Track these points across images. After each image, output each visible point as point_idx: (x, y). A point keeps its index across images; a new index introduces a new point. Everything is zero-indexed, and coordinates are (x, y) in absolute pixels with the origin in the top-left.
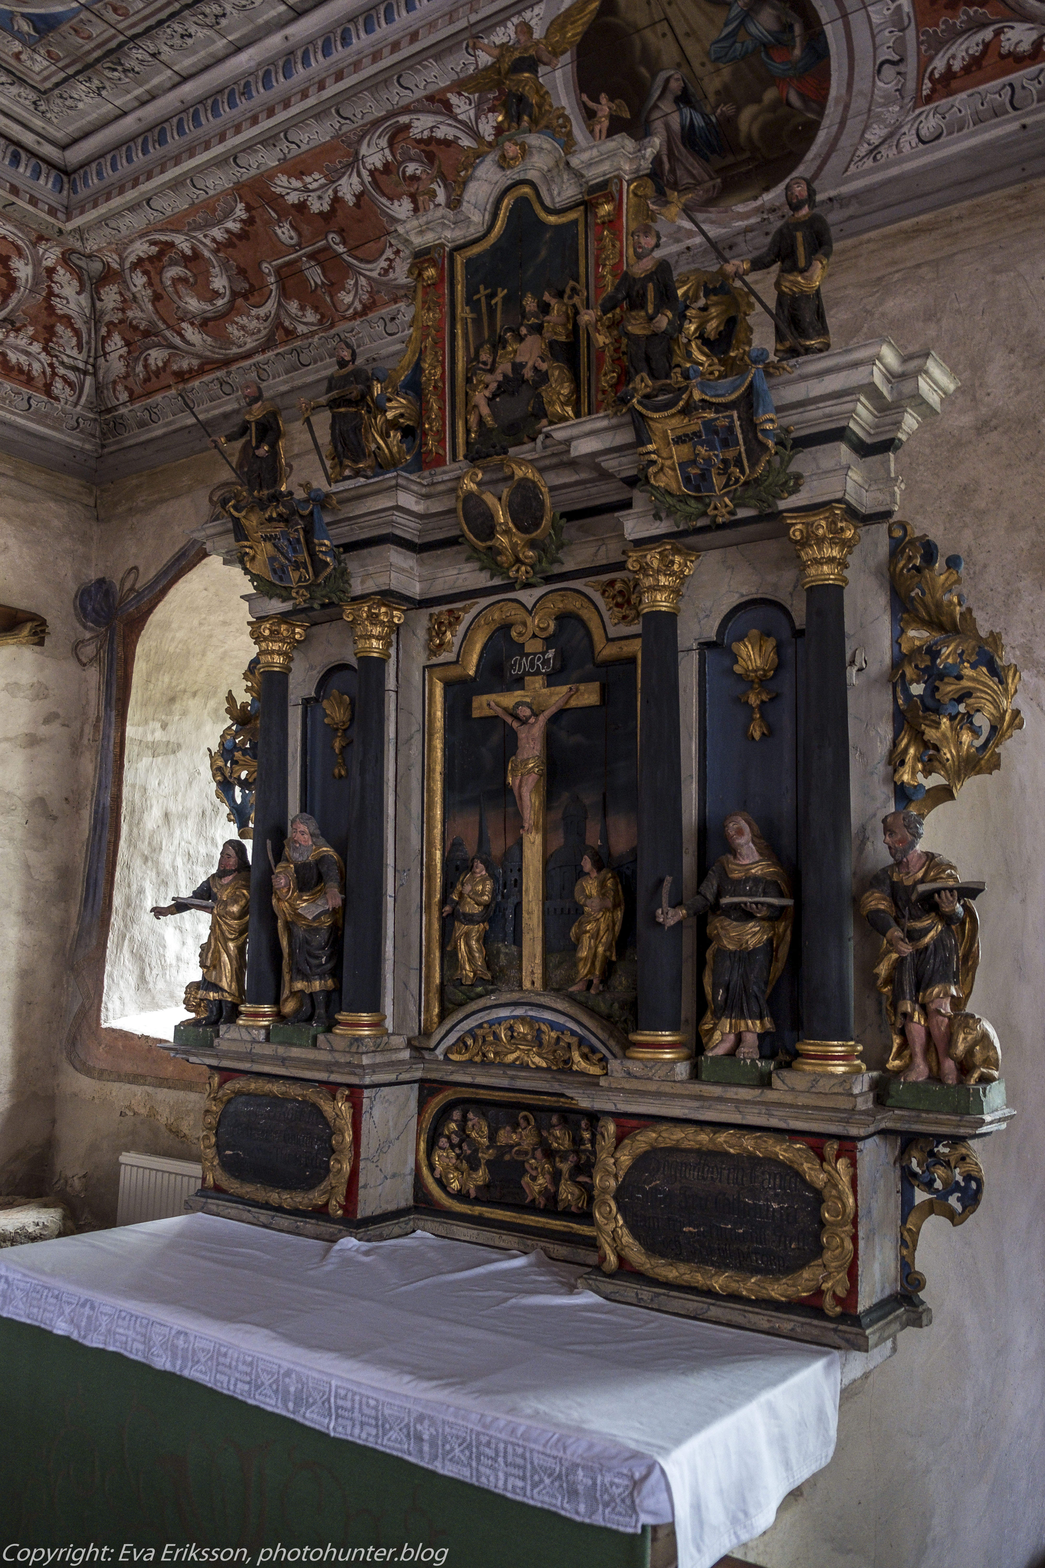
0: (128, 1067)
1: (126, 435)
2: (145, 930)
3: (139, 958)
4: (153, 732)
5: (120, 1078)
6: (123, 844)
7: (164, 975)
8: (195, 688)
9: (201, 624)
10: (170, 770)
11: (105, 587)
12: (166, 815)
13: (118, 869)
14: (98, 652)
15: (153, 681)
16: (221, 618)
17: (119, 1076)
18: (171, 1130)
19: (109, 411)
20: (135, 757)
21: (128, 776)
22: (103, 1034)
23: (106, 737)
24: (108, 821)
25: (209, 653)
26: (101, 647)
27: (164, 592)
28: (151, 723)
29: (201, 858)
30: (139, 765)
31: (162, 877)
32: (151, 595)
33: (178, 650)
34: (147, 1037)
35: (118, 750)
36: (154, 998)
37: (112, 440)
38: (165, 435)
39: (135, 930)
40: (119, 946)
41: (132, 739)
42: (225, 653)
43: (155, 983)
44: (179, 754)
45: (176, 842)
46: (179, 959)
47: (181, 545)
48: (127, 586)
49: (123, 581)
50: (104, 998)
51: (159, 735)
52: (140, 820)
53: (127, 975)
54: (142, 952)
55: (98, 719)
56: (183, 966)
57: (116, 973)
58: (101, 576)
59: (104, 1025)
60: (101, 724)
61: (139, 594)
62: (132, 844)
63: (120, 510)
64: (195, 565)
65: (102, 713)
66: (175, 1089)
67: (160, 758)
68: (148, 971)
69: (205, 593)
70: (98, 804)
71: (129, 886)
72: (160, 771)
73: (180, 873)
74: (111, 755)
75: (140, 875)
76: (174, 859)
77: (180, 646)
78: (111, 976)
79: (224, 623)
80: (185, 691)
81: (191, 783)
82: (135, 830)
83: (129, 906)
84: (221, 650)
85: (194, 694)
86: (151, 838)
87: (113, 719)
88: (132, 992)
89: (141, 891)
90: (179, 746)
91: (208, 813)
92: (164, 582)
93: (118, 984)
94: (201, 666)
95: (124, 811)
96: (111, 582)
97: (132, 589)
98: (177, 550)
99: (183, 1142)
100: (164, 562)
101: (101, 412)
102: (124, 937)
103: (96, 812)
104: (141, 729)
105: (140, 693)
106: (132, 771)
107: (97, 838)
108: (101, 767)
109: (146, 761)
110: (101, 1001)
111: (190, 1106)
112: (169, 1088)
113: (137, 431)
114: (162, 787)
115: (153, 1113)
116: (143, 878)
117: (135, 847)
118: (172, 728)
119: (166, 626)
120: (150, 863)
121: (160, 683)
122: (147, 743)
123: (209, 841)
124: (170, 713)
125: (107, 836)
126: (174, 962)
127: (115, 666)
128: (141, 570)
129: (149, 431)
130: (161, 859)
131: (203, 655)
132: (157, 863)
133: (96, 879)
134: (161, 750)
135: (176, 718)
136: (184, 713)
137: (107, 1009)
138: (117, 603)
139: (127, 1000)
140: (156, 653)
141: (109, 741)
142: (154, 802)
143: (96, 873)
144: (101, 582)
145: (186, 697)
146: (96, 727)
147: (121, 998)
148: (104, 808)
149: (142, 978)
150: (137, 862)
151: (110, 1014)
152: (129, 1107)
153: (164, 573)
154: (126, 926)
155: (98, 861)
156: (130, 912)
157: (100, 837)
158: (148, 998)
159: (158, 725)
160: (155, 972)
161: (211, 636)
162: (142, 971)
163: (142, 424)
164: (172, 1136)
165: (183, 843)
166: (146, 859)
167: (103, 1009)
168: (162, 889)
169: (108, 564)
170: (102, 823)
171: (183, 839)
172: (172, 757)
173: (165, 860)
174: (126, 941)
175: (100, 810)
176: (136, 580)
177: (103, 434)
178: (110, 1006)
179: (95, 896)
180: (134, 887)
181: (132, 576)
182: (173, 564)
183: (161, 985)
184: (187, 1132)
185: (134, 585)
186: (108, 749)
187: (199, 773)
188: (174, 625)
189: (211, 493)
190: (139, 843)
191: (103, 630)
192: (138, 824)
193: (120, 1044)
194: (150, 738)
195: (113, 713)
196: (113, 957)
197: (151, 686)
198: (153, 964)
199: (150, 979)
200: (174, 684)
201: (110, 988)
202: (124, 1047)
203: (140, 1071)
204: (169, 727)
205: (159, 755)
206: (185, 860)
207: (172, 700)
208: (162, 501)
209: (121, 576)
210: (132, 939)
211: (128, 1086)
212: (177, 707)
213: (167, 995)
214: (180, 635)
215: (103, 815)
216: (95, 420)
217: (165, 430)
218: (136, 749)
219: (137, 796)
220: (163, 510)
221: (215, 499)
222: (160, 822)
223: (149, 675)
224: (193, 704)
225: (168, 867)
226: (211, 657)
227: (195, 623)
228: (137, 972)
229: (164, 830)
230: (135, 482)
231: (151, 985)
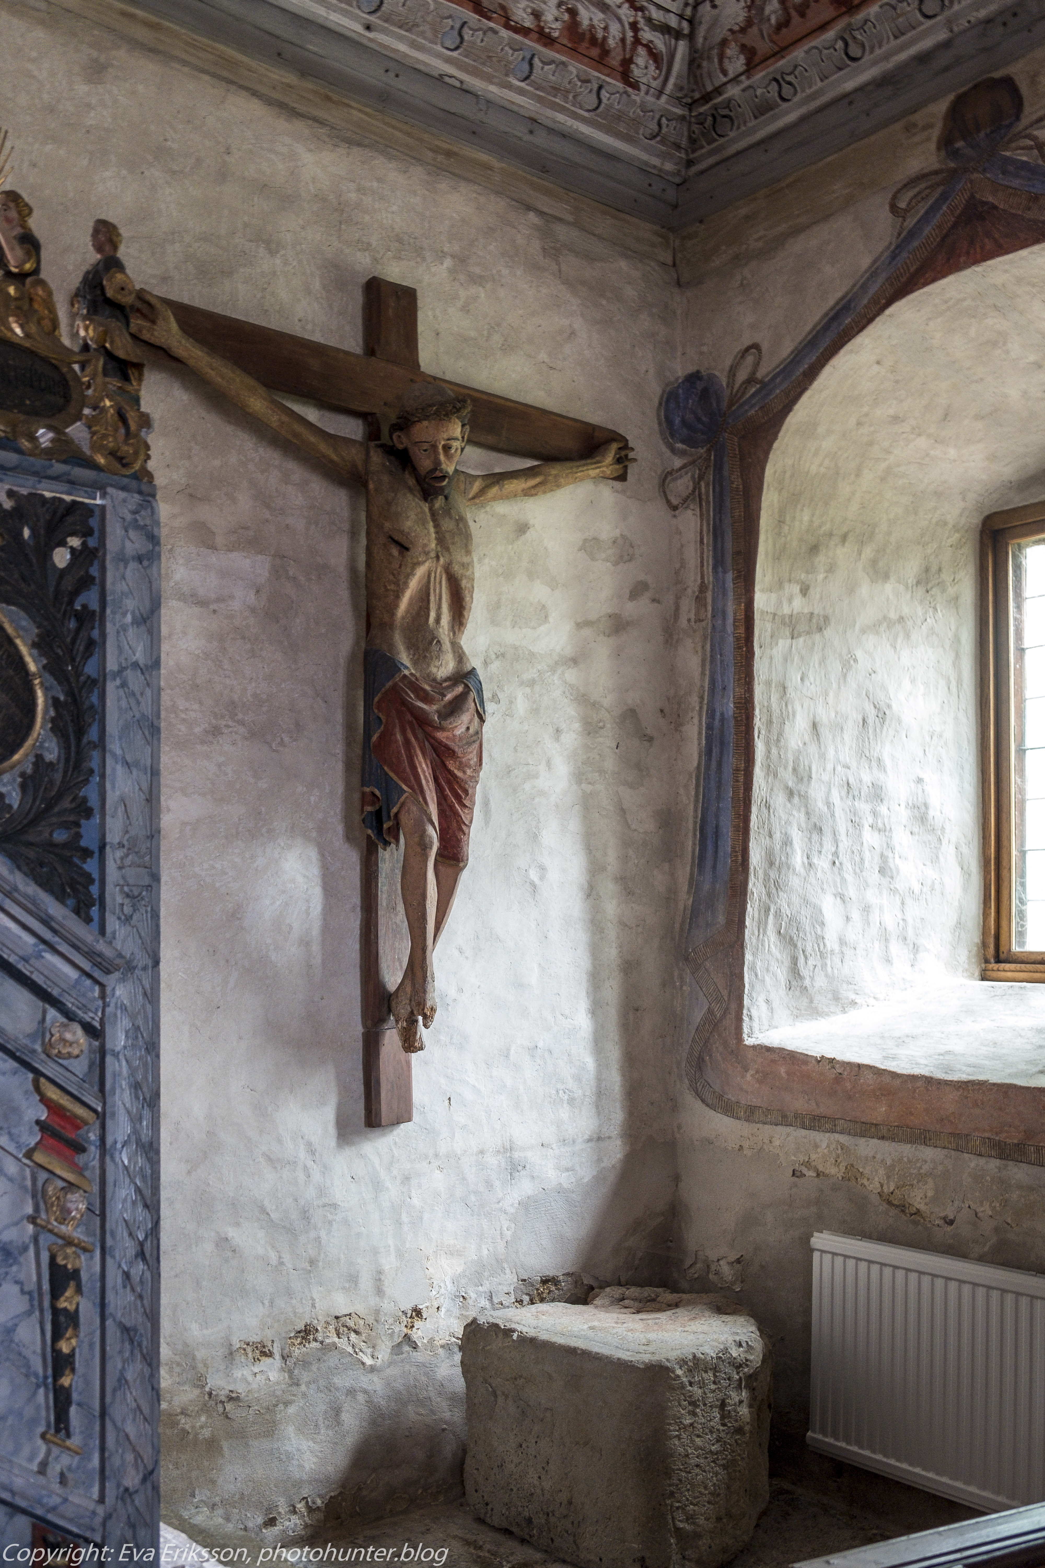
0: (799, 1104)
1: (732, 134)
2: (796, 900)
3: (789, 941)
4: (790, 600)
5: (785, 1119)
6: (759, 773)
7: (824, 966)
8: (845, 529)
9: (859, 424)
10: (816, 658)
11: (700, 385)
12: (815, 726)
13: (754, 809)
14: (696, 486)
15: (788, 519)
16: (891, 412)
17: (784, 1116)
18: (889, 1203)
19: (706, 98)
20: (768, 639)
21: (761, 669)
22: (750, 1055)
23: (719, 613)
24: (731, 737)
25: (866, 471)
26: (701, 478)
27: (812, 374)
28: (786, 585)
29: (865, 790)
30: (775, 652)
31: (814, 819)
32: (786, 385)
33: (822, 470)
34: (832, 1061)
35: (742, 630)
36: (811, 1001)
37: (707, 148)
38: (803, 119)
39: (782, 900)
40: (762, 924)
41: (762, 612)
42: (888, 471)
43: (812, 978)
44: (828, 632)
45: (830, 767)
46: (842, 942)
47: (839, 294)
48: (742, 376)
49: (732, 372)
50: (746, 1001)
51: (798, 604)
52: (780, 734)
53: (774, 967)
54: (793, 932)
55: (703, 588)
56: (849, 952)
57: (759, 964)
58: (691, 369)
59: (749, 1041)
60: (709, 595)
61: (764, 385)
62: (771, 772)
63: (716, 262)
64: (870, 320)
65: (710, 578)
66: (893, 1140)
67: (801, 640)
68: (801, 960)
69: (876, 368)
70: (711, 714)
71: (771, 836)
72: (802, 658)
73: (838, 812)
74: (731, 639)
75: (784, 817)
76: (829, 793)
77: (827, 462)
78: (753, 969)
79: (896, 419)
80: (831, 535)
81: (845, 676)
82: (774, 751)
83: (771, 864)
84: (884, 465)
85: (844, 538)
86: (796, 761)
87: (730, 585)
88: (782, 991)
89: (787, 842)
90: (826, 619)
91: (870, 721)
92: (813, 358)
93: (763, 981)
94: (853, 493)
95: (759, 721)
96: (712, 378)
97: (751, 380)
98: (831, 302)
99: (916, 1223)
100: (808, 328)
101: (695, 102)
102: (767, 910)
103: (710, 727)
104: (774, 596)
105: (770, 541)
106: (766, 661)
107: (714, 765)
108: (713, 659)
109: (783, 644)
110: (741, 1006)
111: (925, 1168)
112: (883, 1138)
113: (752, 123)
114: (807, 683)
115: (852, 1174)
116: (788, 823)
117: (775, 775)
118: (815, 593)
119: (809, 431)
120: (796, 800)
121: (797, 523)
122: (783, 617)
123: (874, 764)
124: (811, 570)
125: (731, 761)
126: (836, 947)
127: (728, 504)
128: (765, 347)
129: (775, 118)
130: (812, 793)
131: (857, 476)
132: (805, 798)
133: (717, 827)
134: (802, 627)
135: (821, 577)
136: (831, 569)
137: (751, 1018)
138: (725, 404)
139: (776, 1004)
140: (792, 476)
141: (724, 618)
142: (798, 708)
143: (717, 816)
144: (693, 378)
145: (832, 543)
146: (700, 600)
147: (767, 1001)
148: (722, 719)
149: (795, 971)
150: (779, 800)
151: (756, 1025)
152: (807, 1164)
153: (811, 342)
154: (769, 895)
155: (719, 798)
156: (773, 874)
157: (720, 764)
158: (805, 1002)
159: (796, 589)
160: (811, 962)
161: (871, 444)
162: (794, 961)
163: (763, 109)
164: (893, 1212)
165: (839, 768)
166: (791, 794)
167: (745, 1018)
168: (815, 837)
169: (705, 349)
170: (722, 743)
171: (839, 761)
172: (817, 637)
173: (816, 792)
174: (771, 918)
175: (717, 723)
176: (757, 365)
177: (692, 141)
178: (754, 1013)
179: (716, 852)
180: (777, 836)
181: (750, 359)
182: (826, 328)
183: (820, 981)
184: (922, 1207)
185: (754, 372)
186: (724, 629)
187: (855, 661)
188: (821, 430)
189: (895, 197)
190: (781, 770)
191: (702, 451)
192: (778, 740)
193: (783, 1070)
194: (786, 610)
195: (730, 576)
196: (754, 941)
197: (786, 529)
198: (809, 950)
199: (804, 972)
200: (816, 524)
201: (752, 986)
202: (788, 1073)
203: (822, 1110)
204: (811, 591)
205: (799, 636)
206: (844, 793)
207: (814, 549)
208: (796, 231)
209: (728, 362)
210: (778, 914)
211: (804, 1132)
212: (821, 559)
213: (830, 996)
214: (827, 444)
215: (722, 731)
216: (683, 118)
217: (803, 110)
218: (769, 626)
219: (774, 699)
220: (797, 246)
221: (903, 205)
222: (807, 738)
223: (782, 512)
224: (842, 554)
225: (821, 805)
226: (868, 477)
227: (852, 421)
228: (787, 963)
229: (813, 749)
230: (743, 211)
231: (807, 982)
